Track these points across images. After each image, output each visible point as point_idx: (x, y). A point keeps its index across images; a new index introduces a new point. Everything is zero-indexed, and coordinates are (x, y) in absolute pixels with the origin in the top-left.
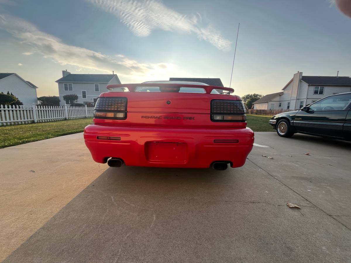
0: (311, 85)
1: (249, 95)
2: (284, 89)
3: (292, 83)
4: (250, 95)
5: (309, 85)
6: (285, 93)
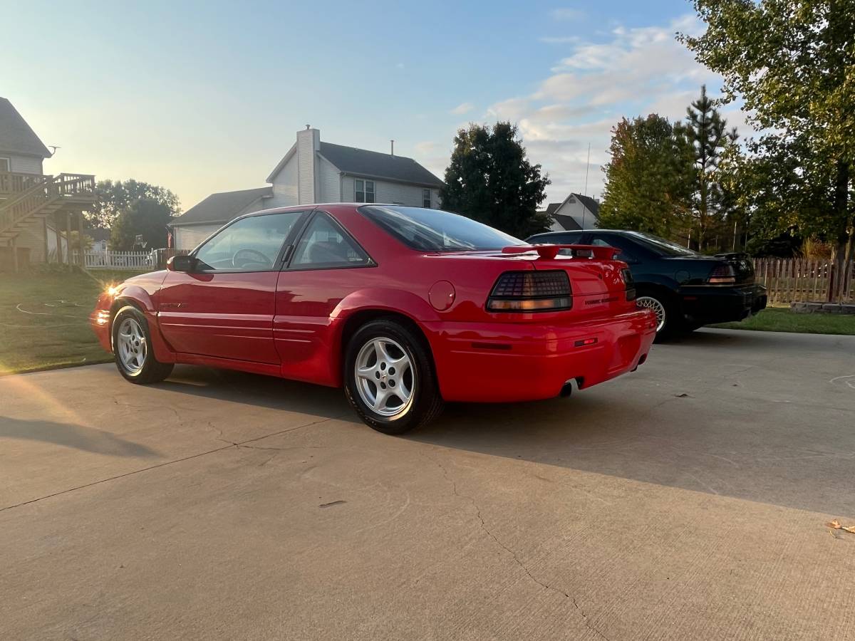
0: (348, 175)
1: (109, 183)
2: (272, 179)
3: (295, 159)
4: (113, 184)
5: (342, 174)
6: (276, 191)
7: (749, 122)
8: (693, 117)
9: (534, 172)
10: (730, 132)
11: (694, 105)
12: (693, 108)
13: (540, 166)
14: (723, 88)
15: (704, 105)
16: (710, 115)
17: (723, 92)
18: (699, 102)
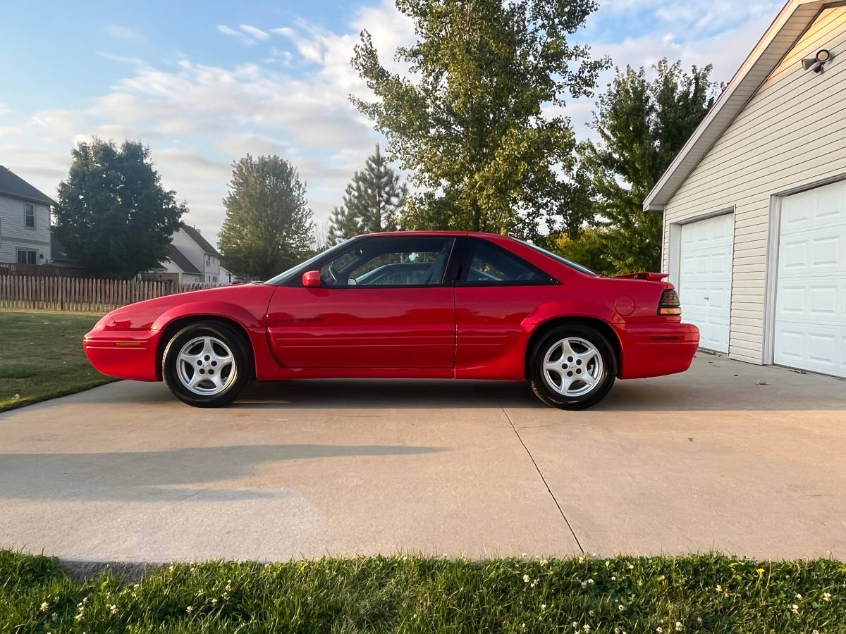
7: (410, 179)
8: (372, 170)
9: (168, 197)
10: (402, 186)
11: (370, 159)
12: (370, 162)
13: (175, 193)
14: (387, 149)
15: (379, 161)
16: (382, 169)
17: (387, 151)
18: (374, 157)
